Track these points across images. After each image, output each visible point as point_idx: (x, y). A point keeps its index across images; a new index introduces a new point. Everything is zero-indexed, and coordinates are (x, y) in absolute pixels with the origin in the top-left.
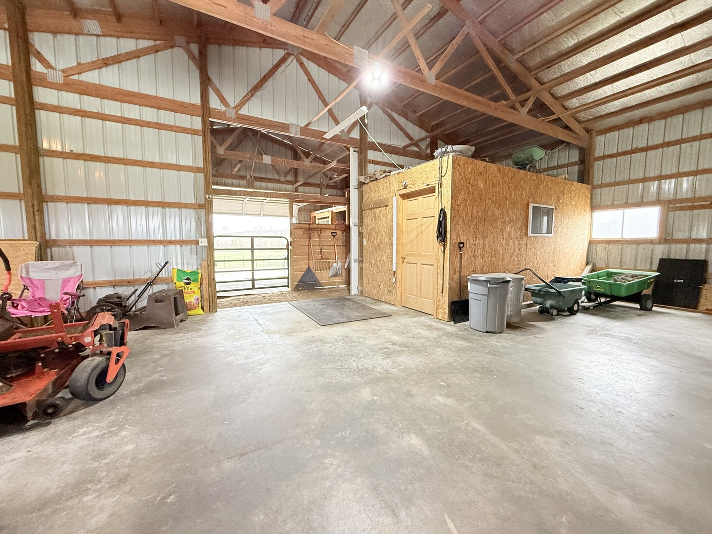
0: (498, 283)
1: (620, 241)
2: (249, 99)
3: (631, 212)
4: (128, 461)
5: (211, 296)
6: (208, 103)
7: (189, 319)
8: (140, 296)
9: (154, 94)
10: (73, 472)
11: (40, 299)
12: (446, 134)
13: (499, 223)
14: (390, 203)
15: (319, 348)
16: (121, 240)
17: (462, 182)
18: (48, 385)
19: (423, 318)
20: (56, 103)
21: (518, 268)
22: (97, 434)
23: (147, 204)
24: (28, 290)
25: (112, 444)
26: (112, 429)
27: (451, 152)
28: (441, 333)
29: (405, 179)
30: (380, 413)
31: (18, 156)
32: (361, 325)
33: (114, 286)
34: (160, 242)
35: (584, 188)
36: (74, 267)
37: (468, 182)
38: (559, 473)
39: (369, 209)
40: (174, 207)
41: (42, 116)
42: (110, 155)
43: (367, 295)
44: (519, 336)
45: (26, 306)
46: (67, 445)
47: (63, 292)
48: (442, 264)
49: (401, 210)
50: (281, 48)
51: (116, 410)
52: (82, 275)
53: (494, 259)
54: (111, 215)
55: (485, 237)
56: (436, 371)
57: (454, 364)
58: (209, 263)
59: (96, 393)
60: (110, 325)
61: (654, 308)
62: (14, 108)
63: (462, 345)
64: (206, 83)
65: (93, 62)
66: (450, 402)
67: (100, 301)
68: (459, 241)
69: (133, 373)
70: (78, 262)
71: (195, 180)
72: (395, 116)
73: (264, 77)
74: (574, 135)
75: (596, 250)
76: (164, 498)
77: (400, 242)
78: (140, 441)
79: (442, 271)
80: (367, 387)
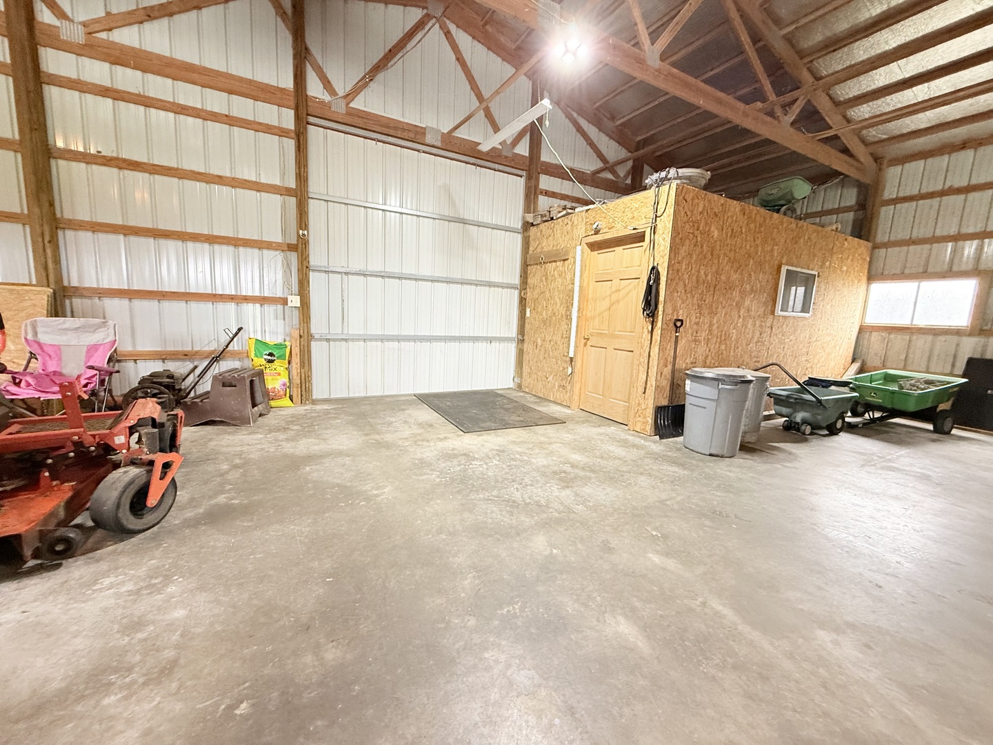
0: (736, 384)
1: (908, 328)
2: (366, 85)
3: (929, 286)
4: (175, 637)
5: (303, 381)
6: (305, 88)
7: (271, 413)
8: (201, 375)
9: (223, 69)
10: (90, 652)
11: (55, 373)
12: (658, 156)
13: (736, 294)
14: (571, 255)
15: (463, 466)
16: (174, 293)
17: (687, 226)
18: (59, 506)
19: (613, 429)
20: (74, 76)
21: (755, 362)
22: (130, 588)
23: (212, 240)
24: (36, 359)
25: (152, 607)
26: (154, 581)
27: (675, 179)
28: (642, 452)
29: (597, 220)
30: (565, 576)
31: (19, 156)
32: (522, 434)
33: (163, 360)
34: (232, 298)
35: (862, 247)
36: (103, 329)
37: (696, 227)
38: (868, 699)
39: (537, 264)
40: (252, 247)
41: (53, 95)
42: (156, 162)
43: (527, 390)
44: (759, 463)
45: (32, 383)
46: (83, 605)
47: (89, 364)
48: (647, 350)
49: (587, 267)
50: (419, 7)
51: (160, 549)
52: (115, 340)
53: (723, 347)
54: (159, 254)
55: (713, 313)
56: (643, 512)
57: (668, 502)
58: (302, 334)
59: (131, 522)
60: (153, 420)
61: (954, 431)
62: (11, 79)
63: (676, 472)
64: (303, 55)
65: (130, 13)
66: (671, 564)
67: (143, 380)
68: (675, 318)
69: (188, 491)
70: (111, 322)
71: (284, 207)
72: (584, 123)
73: (390, 50)
74: (855, 163)
75: (869, 340)
76: (231, 708)
77: (583, 315)
78: (195, 604)
79: (646, 361)
80: (542, 533)
